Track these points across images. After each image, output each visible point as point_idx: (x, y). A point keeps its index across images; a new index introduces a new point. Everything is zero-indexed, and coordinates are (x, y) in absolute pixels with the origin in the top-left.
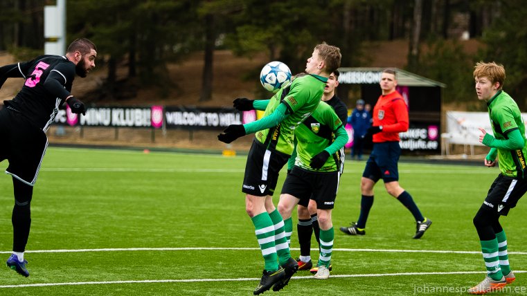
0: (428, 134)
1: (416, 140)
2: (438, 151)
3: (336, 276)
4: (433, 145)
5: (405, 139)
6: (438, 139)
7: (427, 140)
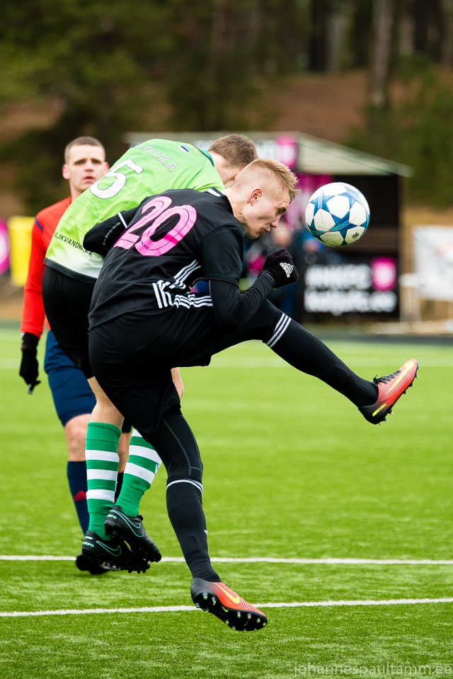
0: (372, 278)
1: (346, 290)
2: (394, 315)
3: (138, 610)
4: (384, 302)
5: (322, 290)
6: (395, 289)
7: (372, 290)
